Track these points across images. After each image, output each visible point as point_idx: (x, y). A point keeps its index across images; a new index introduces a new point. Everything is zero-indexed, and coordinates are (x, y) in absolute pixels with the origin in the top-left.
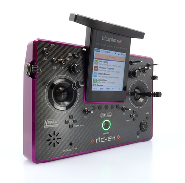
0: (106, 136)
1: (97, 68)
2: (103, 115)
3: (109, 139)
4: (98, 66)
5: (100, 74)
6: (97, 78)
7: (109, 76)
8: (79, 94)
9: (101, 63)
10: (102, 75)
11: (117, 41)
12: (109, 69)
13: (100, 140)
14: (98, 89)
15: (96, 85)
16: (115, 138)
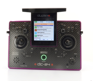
0: (44, 63)
1: (36, 30)
2: (41, 52)
3: (46, 65)
4: (37, 29)
5: (38, 33)
6: (37, 35)
7: (44, 33)
8: (28, 42)
9: (38, 27)
10: (39, 33)
11: (47, 16)
12: (44, 30)
13: (40, 64)
14: (38, 40)
15: (36, 38)
16: (49, 65)
